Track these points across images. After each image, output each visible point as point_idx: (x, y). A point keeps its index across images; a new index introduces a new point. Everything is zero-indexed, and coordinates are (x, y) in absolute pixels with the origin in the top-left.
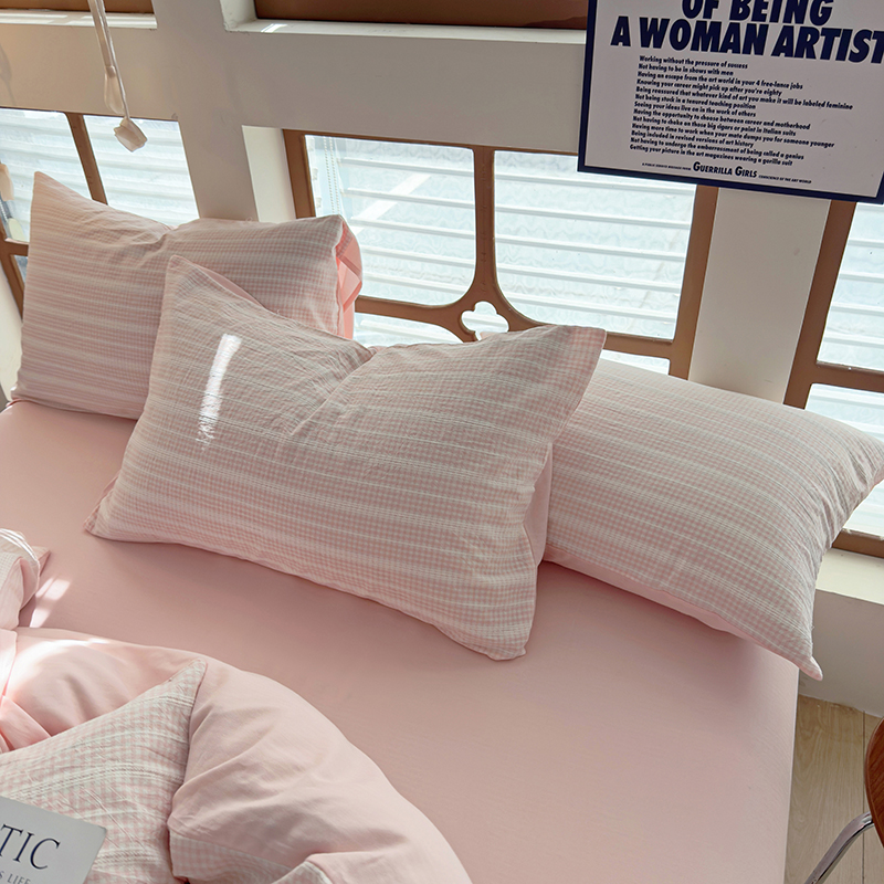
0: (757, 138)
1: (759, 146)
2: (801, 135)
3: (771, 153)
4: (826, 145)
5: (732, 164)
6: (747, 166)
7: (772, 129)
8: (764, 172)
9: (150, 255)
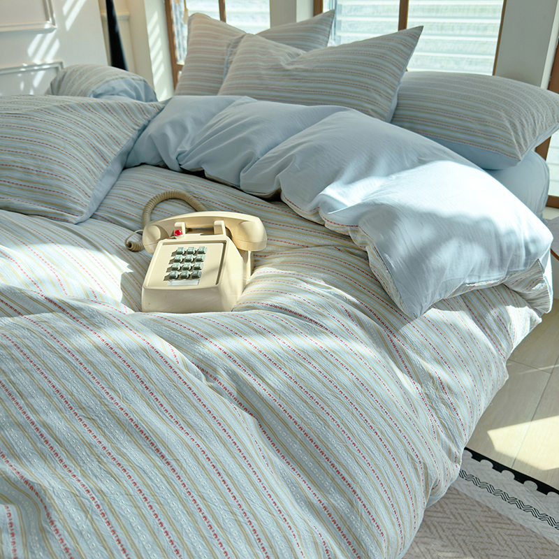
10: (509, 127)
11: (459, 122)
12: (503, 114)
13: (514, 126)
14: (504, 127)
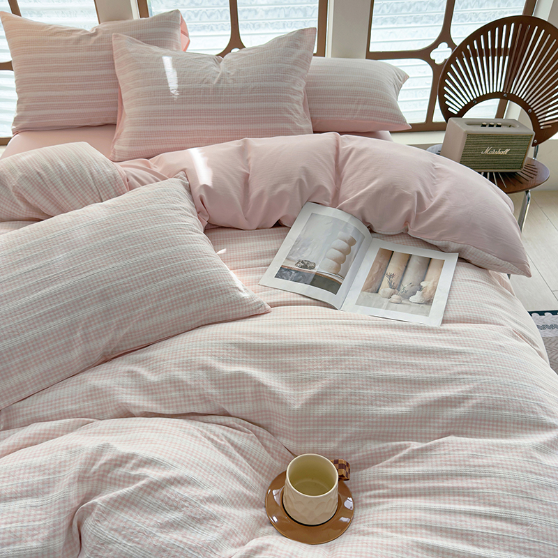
9: (94, 38)
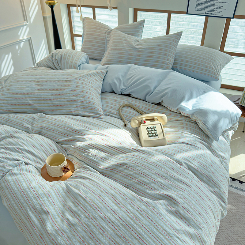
0: (215, 8)
1: (215, 10)
2: (221, 8)
3: (217, 11)
4: (225, 9)
5: (211, 13)
6: (213, 13)
7: (217, 7)
8: (216, 14)
10: (214, 68)
11: (197, 66)
12: (211, 63)
13: (215, 68)
14: (213, 68)
